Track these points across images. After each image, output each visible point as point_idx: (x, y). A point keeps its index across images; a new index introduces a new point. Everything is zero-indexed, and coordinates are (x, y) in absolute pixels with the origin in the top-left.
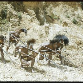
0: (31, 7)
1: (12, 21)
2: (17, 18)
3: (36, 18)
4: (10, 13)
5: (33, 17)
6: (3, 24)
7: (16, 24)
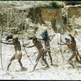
0: (49, 19)
1: (28, 32)
2: (32, 29)
3: (52, 28)
4: (27, 25)
5: (49, 27)
6: (21, 34)
7: (30, 34)
